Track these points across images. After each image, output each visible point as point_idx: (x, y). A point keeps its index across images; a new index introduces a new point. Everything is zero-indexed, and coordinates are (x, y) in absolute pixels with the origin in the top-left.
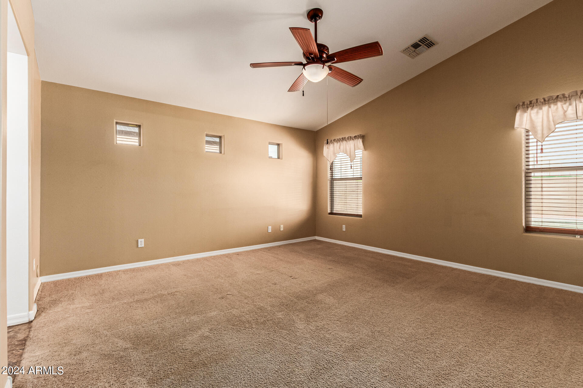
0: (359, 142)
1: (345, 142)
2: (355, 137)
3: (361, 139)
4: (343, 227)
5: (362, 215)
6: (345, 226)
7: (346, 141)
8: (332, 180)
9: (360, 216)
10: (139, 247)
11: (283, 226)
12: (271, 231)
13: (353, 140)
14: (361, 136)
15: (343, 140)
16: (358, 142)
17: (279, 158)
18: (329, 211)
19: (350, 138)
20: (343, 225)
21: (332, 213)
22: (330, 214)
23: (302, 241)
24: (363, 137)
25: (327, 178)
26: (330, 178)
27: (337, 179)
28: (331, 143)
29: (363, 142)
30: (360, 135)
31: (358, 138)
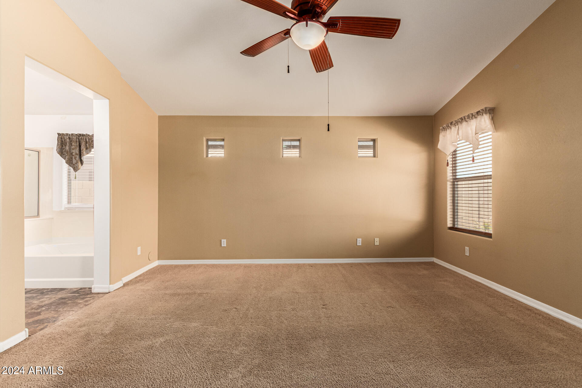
0: (485, 121)
1: (464, 123)
2: (478, 113)
3: (488, 114)
4: (466, 250)
5: (491, 234)
6: (468, 248)
7: (467, 121)
8: (455, 180)
9: (489, 235)
10: (222, 246)
11: (379, 239)
12: (360, 244)
13: (476, 118)
14: (488, 109)
15: (462, 121)
16: (483, 120)
17: (374, 156)
18: (449, 224)
19: (472, 116)
20: (466, 247)
21: (453, 228)
22: (450, 228)
23: (409, 261)
24: (492, 111)
25: (447, 177)
26: (451, 177)
27: (462, 179)
28: (449, 129)
29: (493, 119)
30: (486, 108)
31: (483, 114)
